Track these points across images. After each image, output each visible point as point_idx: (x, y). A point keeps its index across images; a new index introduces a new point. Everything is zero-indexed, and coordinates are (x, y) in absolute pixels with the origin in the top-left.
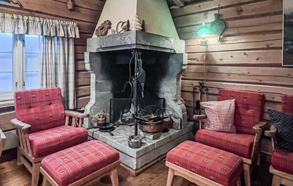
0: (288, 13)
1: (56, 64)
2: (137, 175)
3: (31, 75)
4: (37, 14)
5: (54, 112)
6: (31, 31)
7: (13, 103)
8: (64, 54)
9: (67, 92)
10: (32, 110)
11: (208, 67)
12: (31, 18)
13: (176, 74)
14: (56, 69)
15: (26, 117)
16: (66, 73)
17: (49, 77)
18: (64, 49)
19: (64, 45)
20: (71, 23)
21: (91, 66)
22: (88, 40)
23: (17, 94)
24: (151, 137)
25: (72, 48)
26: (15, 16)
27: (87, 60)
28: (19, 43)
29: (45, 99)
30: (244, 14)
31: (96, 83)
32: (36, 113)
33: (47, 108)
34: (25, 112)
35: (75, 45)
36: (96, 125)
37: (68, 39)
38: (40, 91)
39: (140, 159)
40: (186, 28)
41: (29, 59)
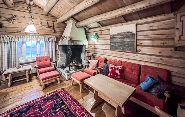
0: (111, 35)
1: (49, 49)
2: (67, 80)
3: (42, 52)
4: (43, 35)
5: (47, 63)
6: (41, 40)
7: (36, 60)
8: (52, 46)
9: (53, 57)
10: (41, 62)
11: (95, 49)
12: (41, 36)
13: (84, 51)
14: (49, 50)
15: (39, 64)
16: (52, 51)
17: (47, 53)
18: (51, 44)
19: (51, 43)
20: (53, 37)
21: (59, 49)
22: (59, 41)
23: (37, 58)
24: (73, 70)
25: (54, 44)
26: (36, 37)
27: (58, 47)
28: (38, 43)
29: (45, 59)
30: (102, 34)
31: (61, 54)
32: (42, 63)
33: (45, 62)
34: (39, 63)
35: (55, 43)
36: (60, 67)
37: (53, 41)
38: (43, 57)
39: (68, 76)
40: (90, 37)
41: (41, 48)
